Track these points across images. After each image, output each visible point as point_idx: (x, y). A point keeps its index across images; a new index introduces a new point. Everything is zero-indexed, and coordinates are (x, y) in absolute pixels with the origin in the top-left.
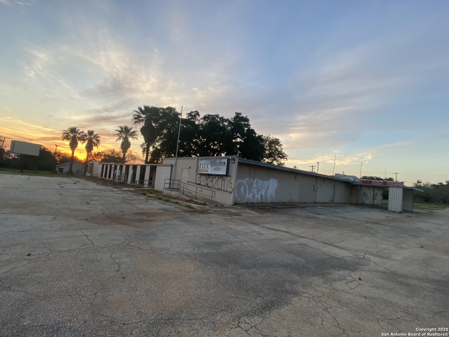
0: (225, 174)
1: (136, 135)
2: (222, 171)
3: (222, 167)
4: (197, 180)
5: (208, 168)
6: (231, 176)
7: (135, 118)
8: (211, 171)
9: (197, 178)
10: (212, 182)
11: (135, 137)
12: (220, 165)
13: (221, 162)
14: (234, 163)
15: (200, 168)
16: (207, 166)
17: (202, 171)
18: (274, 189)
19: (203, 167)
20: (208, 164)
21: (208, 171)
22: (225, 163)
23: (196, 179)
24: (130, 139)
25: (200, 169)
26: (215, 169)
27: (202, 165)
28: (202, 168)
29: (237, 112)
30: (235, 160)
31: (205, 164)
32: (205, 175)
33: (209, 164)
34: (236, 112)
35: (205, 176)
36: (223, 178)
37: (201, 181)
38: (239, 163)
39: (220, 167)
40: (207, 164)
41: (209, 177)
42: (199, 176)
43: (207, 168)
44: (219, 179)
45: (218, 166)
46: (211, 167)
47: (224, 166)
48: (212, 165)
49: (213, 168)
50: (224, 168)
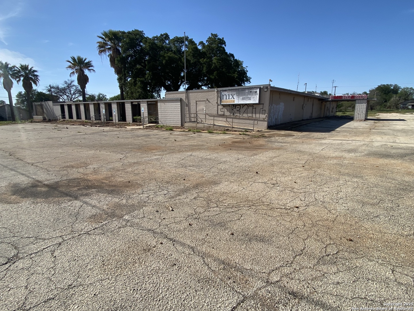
0: (257, 102)
2: (253, 100)
3: (253, 96)
5: (234, 98)
6: (263, 104)
8: (238, 100)
9: (219, 110)
10: (240, 111)
12: (250, 95)
15: (223, 99)
17: (226, 102)
18: (282, 112)
19: (228, 98)
20: (233, 95)
21: (234, 101)
22: (256, 92)
26: (243, 99)
27: (225, 97)
28: (226, 99)
30: (268, 88)
31: (229, 95)
32: (229, 105)
36: (253, 107)
37: (224, 112)
38: (271, 91)
41: (234, 107)
42: (220, 107)
43: (232, 98)
45: (247, 95)
46: (238, 98)
47: (255, 95)
48: (239, 96)
49: (241, 98)
50: (255, 97)
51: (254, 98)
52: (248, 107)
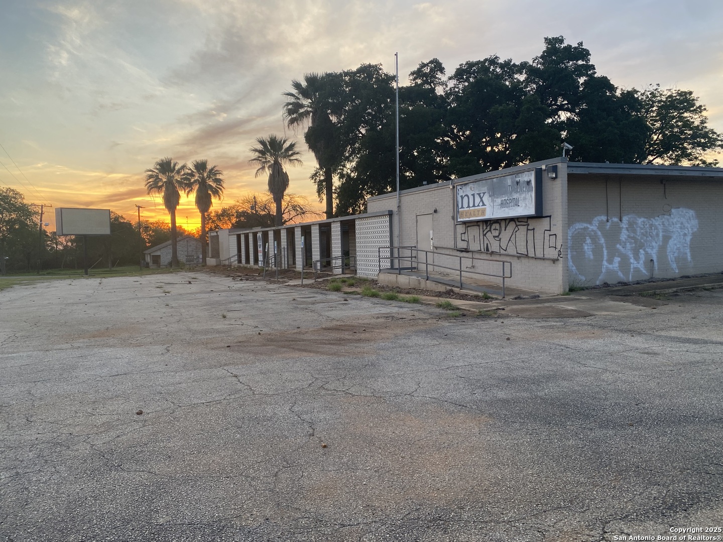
0: (531, 211)
1: (298, 153)
2: (524, 205)
3: (523, 196)
4: (459, 239)
5: (484, 205)
6: (550, 217)
7: (290, 112)
8: (492, 210)
9: (459, 236)
10: (500, 240)
11: (296, 160)
12: (517, 192)
13: (518, 183)
14: (556, 177)
15: (462, 207)
16: (482, 200)
17: (468, 214)
18: (688, 239)
19: (471, 205)
20: (482, 195)
21: (483, 212)
22: (529, 183)
23: (455, 238)
24: (287, 167)
25: (462, 209)
26: (503, 205)
27: (466, 199)
28: (469, 206)
29: (550, 37)
30: (559, 170)
31: (473, 195)
32: (477, 223)
33: (484, 193)
34: (546, 39)
35: (479, 226)
36: (528, 225)
37: (468, 242)
38: (569, 175)
39: (515, 196)
40: (479, 194)
41: (488, 229)
42: (460, 229)
43: (481, 204)
44: (517, 229)
45: (511, 193)
46: (493, 201)
47: (528, 191)
48: (494, 195)
49: (499, 201)
50: (528, 196)
51: (525, 199)
52: (517, 226)
